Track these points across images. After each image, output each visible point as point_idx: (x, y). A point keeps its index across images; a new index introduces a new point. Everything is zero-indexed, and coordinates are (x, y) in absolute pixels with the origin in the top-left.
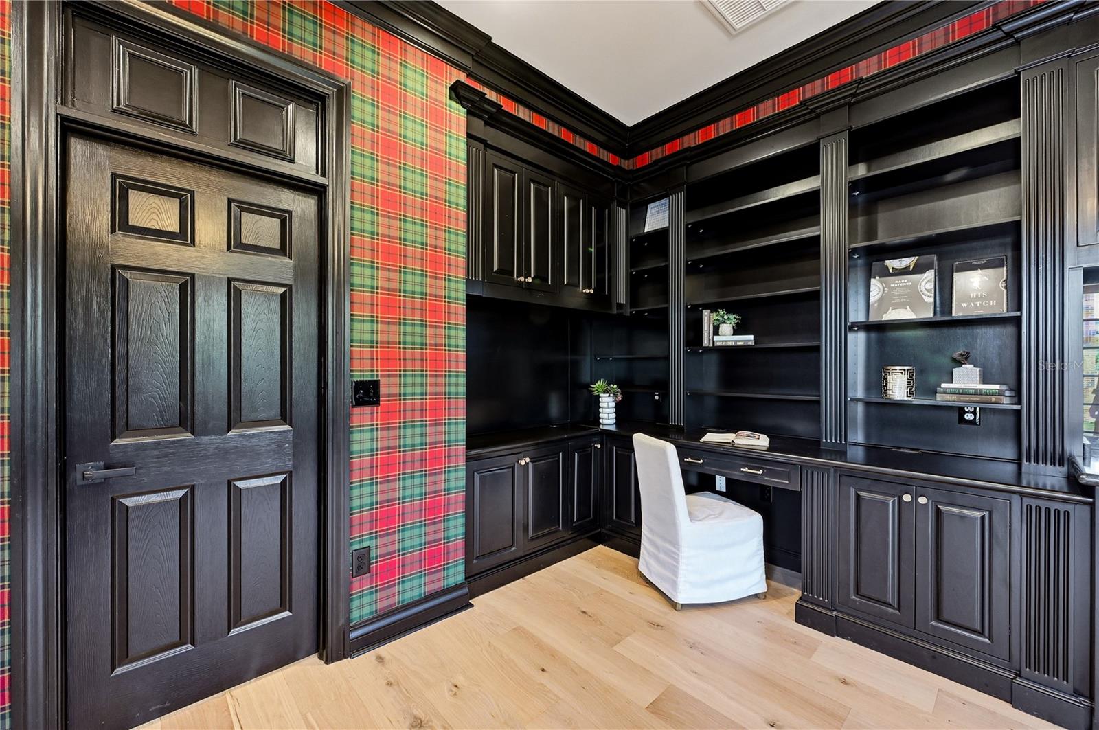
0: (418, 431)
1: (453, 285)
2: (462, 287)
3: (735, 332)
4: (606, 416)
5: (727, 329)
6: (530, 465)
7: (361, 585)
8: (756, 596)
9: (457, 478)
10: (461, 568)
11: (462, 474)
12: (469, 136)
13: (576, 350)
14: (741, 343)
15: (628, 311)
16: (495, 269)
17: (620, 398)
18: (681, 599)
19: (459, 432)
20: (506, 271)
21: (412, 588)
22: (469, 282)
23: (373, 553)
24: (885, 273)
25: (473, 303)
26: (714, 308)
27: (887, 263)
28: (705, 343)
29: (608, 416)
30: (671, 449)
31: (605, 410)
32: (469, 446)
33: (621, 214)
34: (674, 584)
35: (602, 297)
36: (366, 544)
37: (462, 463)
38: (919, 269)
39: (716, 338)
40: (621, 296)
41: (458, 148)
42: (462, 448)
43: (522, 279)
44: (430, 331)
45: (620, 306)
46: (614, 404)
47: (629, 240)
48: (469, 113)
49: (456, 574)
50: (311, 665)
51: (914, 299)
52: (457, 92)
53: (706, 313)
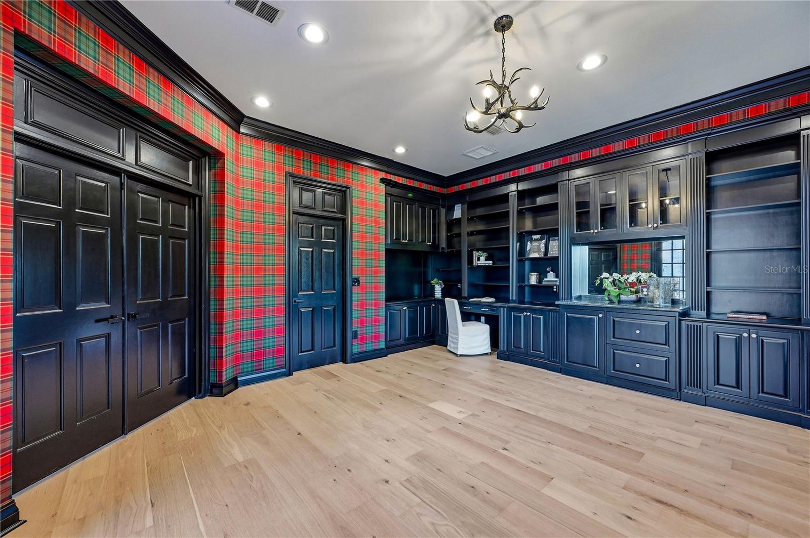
0: (371, 294)
1: (381, 246)
2: (384, 246)
3: (486, 260)
4: (437, 294)
5: (482, 258)
6: (407, 310)
7: (355, 342)
8: (487, 354)
9: (382, 312)
10: (384, 343)
11: (384, 311)
12: (386, 193)
13: (425, 266)
14: (487, 264)
15: (446, 250)
16: (394, 238)
17: (443, 286)
18: (459, 353)
19: (383, 296)
20: (398, 239)
21: (369, 347)
22: (386, 244)
23: (358, 333)
24: (531, 240)
25: (387, 251)
26: (478, 250)
27: (533, 236)
28: (474, 264)
29: (438, 294)
30: (456, 301)
31: (437, 291)
32: (386, 302)
33: (443, 211)
34: (457, 348)
35: (435, 246)
36: (356, 329)
37: (384, 307)
38: (541, 239)
39: (478, 262)
40: (443, 244)
41: (382, 199)
42: (384, 301)
43: (404, 241)
44: (374, 262)
45: (443, 248)
46: (440, 289)
47: (447, 221)
48: (386, 185)
49: (382, 345)
50: (340, 364)
51: (539, 251)
52: (383, 180)
53: (474, 252)
